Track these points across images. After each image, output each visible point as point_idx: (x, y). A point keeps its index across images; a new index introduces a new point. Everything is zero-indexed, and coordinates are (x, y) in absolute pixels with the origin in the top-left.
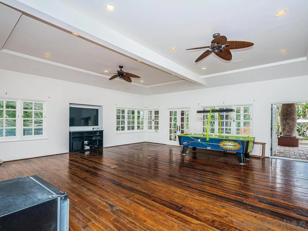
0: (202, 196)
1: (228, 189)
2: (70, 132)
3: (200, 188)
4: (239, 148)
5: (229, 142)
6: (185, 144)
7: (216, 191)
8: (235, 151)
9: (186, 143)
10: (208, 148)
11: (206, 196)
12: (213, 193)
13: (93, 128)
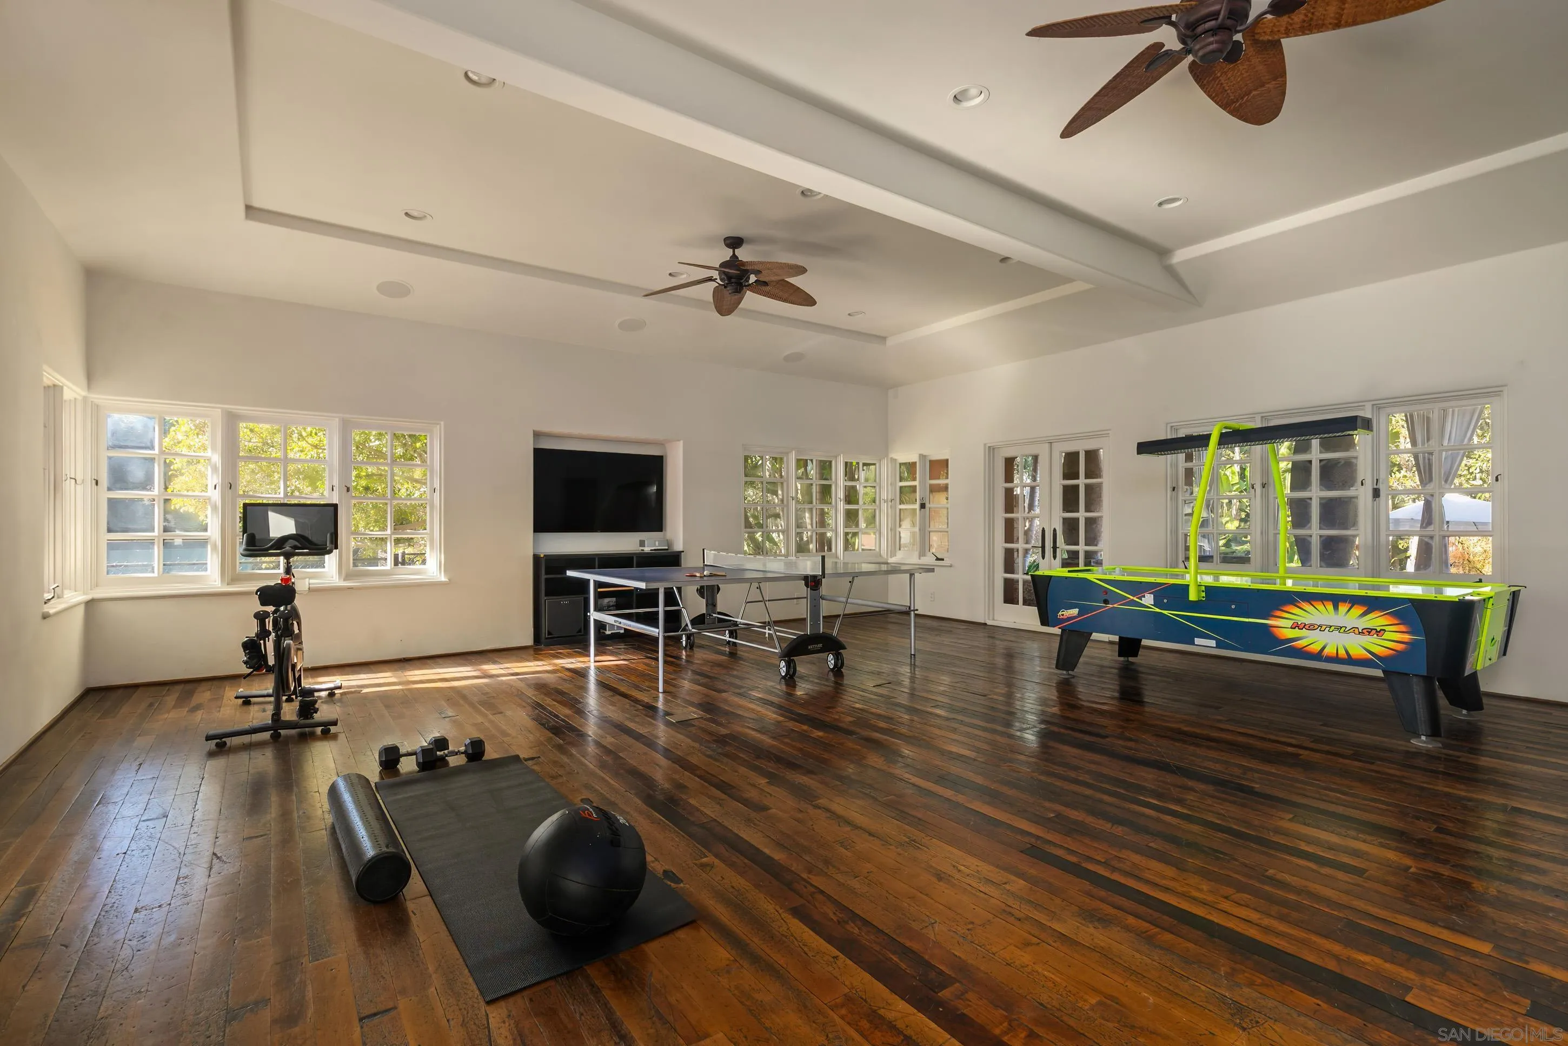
0: (1104, 921)
1: (1299, 891)
2: (536, 558)
3: (1106, 864)
4: (1400, 647)
5: (1330, 607)
6: (1069, 619)
7: (1210, 898)
8: (1376, 666)
9: (1075, 612)
10: (1198, 641)
11: (1131, 920)
12: (1185, 905)
13: (642, 543)
